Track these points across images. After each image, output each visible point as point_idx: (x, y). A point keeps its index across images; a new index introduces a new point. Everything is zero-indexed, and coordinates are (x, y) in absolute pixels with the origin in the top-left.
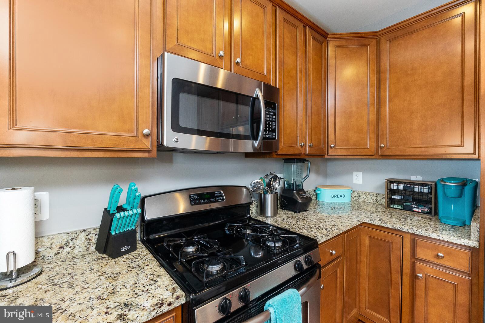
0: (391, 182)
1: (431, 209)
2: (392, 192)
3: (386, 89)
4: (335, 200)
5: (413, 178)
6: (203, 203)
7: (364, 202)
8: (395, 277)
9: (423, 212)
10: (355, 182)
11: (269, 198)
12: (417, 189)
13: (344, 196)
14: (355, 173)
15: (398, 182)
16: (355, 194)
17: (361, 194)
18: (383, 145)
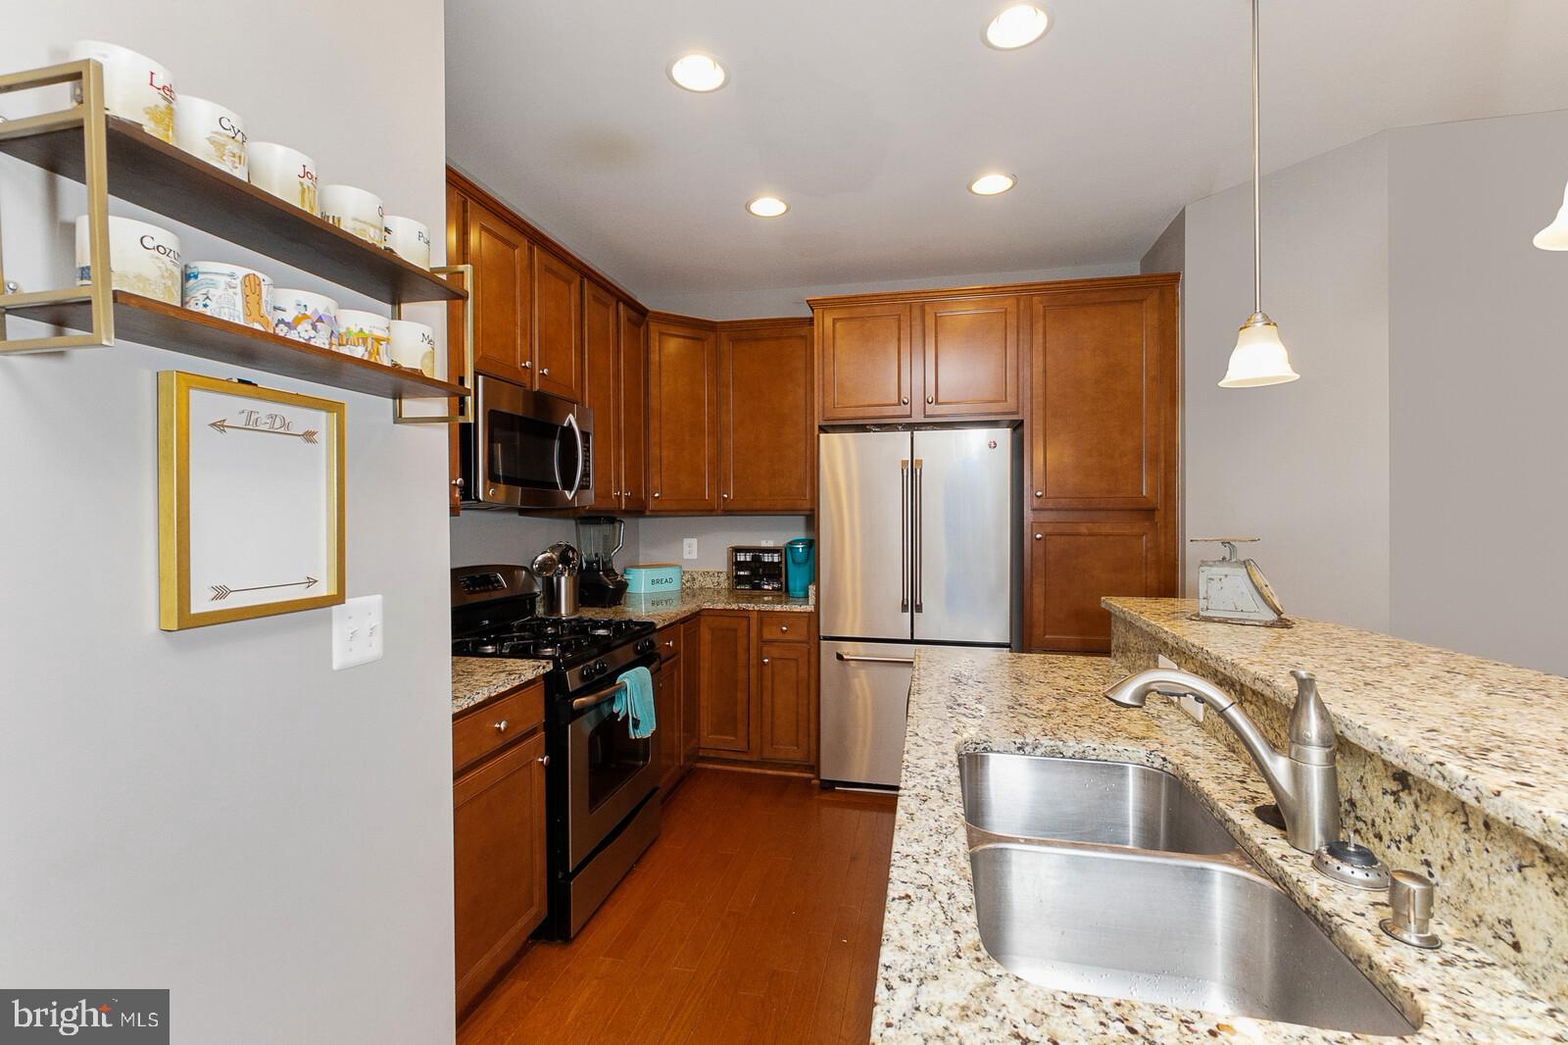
0: (737, 550)
1: (781, 583)
2: (739, 565)
3: (729, 412)
4: (658, 588)
5: (764, 544)
6: (478, 592)
7: (701, 588)
8: (742, 675)
9: (774, 589)
10: (686, 556)
11: (564, 583)
12: (767, 558)
13: (670, 581)
14: (686, 541)
15: (745, 550)
16: (687, 576)
17: (696, 576)
18: (726, 496)
